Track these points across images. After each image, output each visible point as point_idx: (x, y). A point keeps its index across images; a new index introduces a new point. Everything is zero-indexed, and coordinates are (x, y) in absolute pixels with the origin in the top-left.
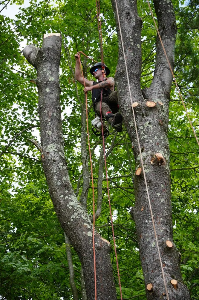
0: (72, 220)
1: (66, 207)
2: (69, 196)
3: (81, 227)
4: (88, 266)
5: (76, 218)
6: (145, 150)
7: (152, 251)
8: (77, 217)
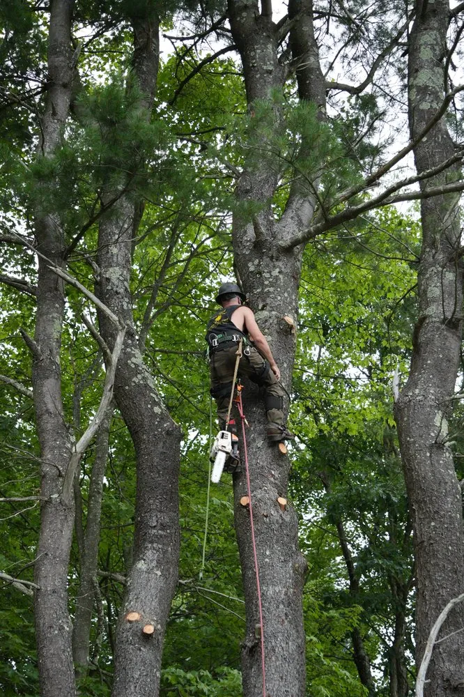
0: (133, 384)
1: (127, 364)
2: (132, 349)
3: (145, 398)
4: (149, 454)
5: (139, 382)
6: (268, 307)
7: (256, 452)
8: (141, 382)
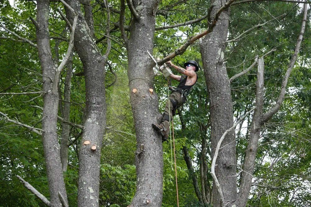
0: (82, 40)
1: (79, 31)
2: (81, 24)
3: (88, 46)
4: (91, 71)
5: (85, 39)
6: (142, 4)
7: (139, 69)
8: (86, 39)
